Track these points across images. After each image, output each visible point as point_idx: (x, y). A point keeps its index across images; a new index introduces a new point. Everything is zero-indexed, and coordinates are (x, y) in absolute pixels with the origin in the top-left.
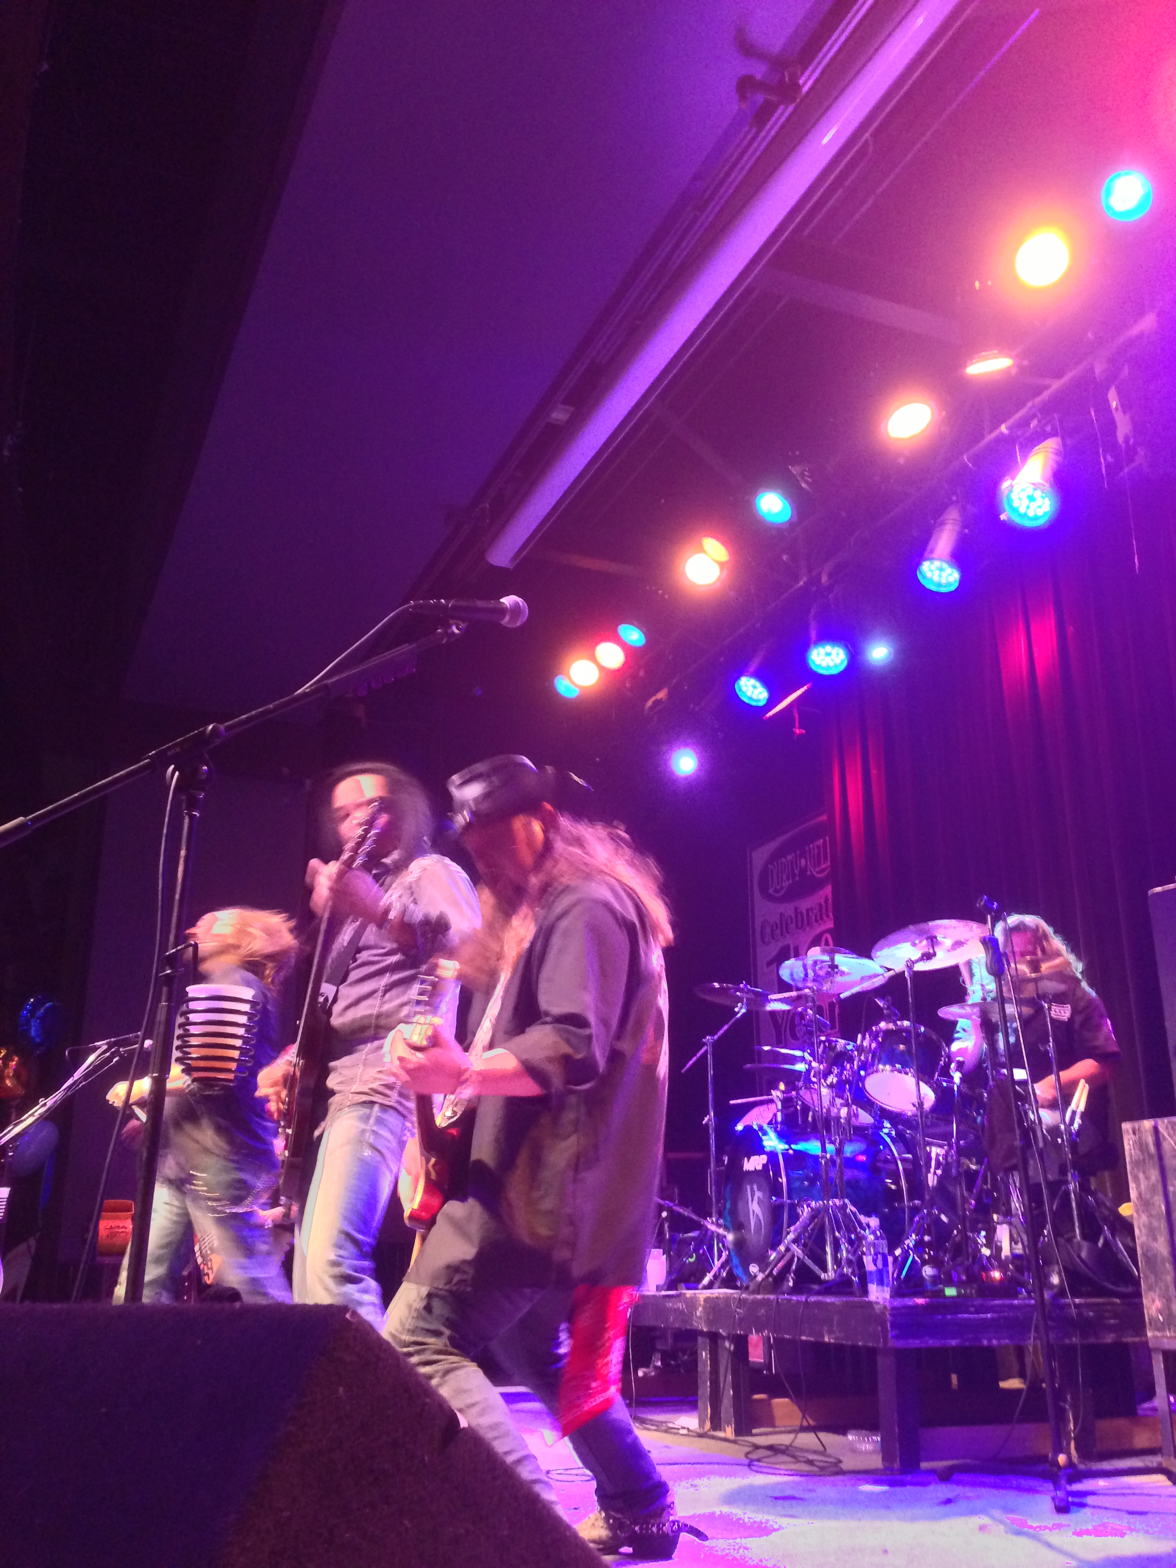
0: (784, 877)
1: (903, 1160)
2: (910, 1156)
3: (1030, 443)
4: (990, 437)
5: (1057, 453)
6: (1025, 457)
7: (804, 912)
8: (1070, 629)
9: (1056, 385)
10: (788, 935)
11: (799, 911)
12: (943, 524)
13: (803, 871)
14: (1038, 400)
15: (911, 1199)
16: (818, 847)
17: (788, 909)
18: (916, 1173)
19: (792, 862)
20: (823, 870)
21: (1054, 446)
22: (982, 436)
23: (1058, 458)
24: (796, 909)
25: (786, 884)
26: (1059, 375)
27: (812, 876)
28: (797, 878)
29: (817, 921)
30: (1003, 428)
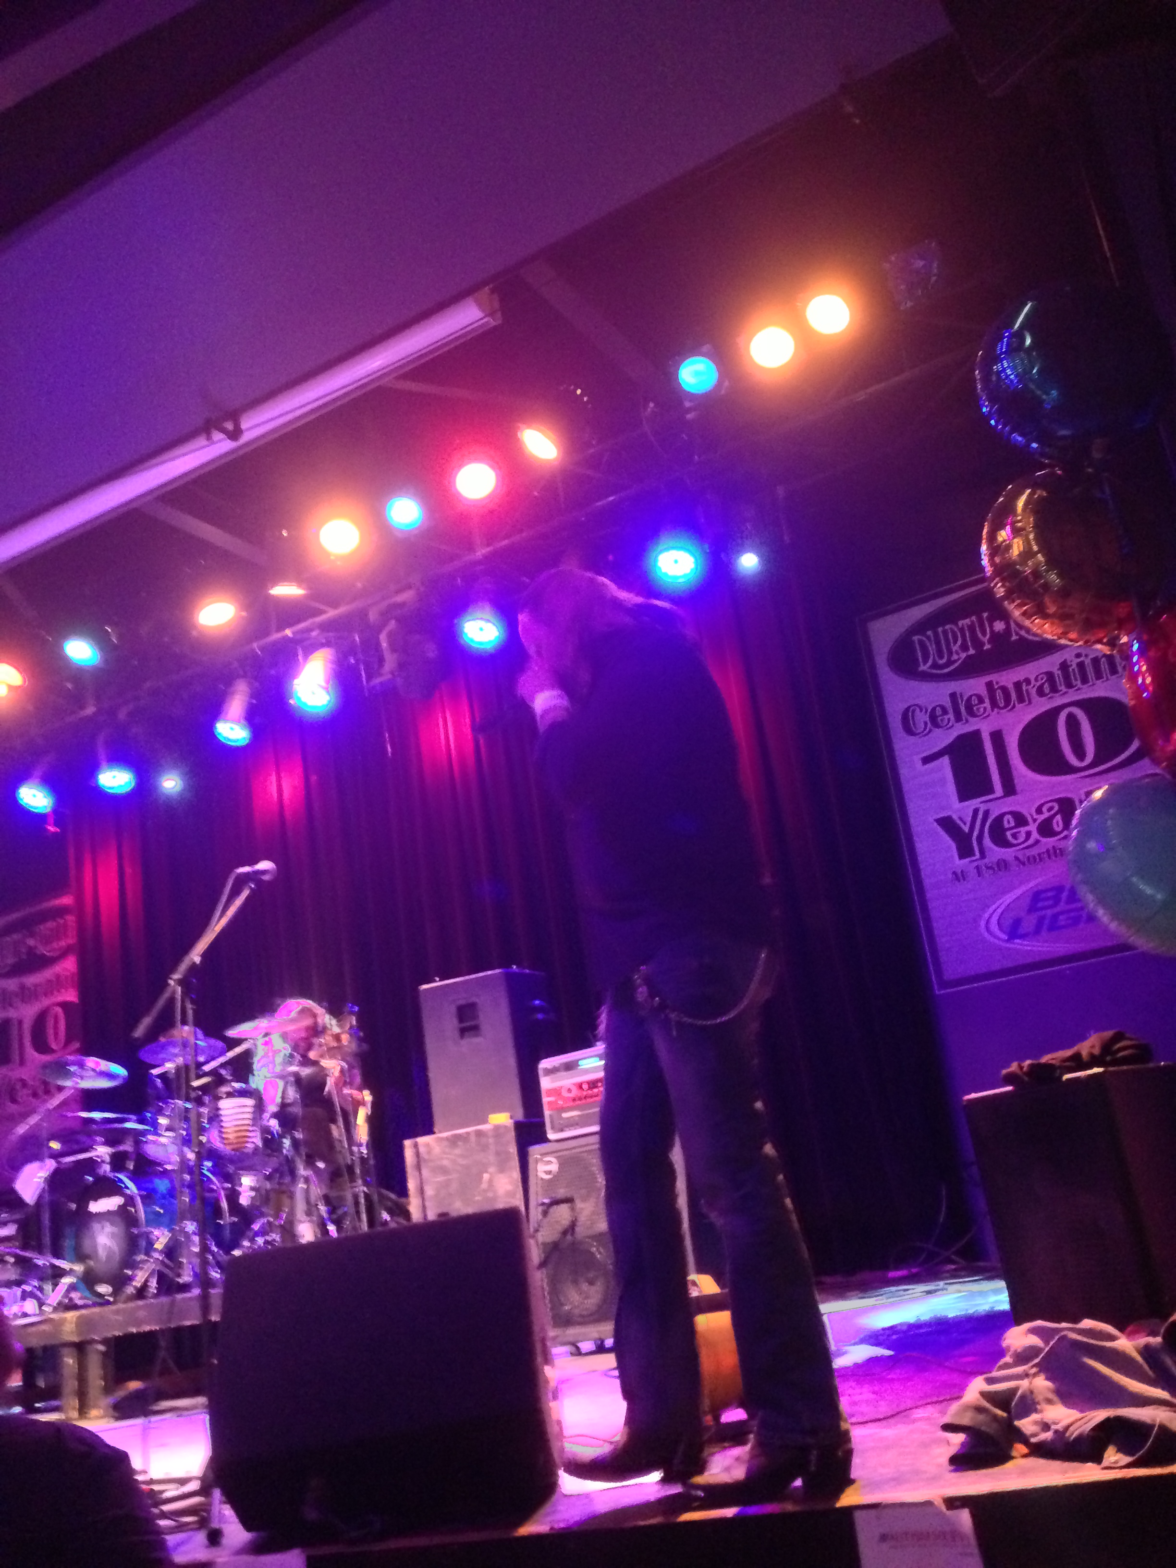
1: (224, 1189)
2: (230, 1186)
3: (310, 649)
4: (276, 636)
5: (333, 662)
6: (307, 656)
8: (314, 778)
9: (331, 613)
12: (233, 693)
14: (319, 619)
15: (231, 1215)
16: (50, 929)
17: (14, 984)
18: (233, 1197)
20: (55, 950)
21: (330, 657)
22: (268, 634)
23: (334, 666)
26: (334, 605)
27: (41, 956)
28: (23, 957)
30: (288, 632)
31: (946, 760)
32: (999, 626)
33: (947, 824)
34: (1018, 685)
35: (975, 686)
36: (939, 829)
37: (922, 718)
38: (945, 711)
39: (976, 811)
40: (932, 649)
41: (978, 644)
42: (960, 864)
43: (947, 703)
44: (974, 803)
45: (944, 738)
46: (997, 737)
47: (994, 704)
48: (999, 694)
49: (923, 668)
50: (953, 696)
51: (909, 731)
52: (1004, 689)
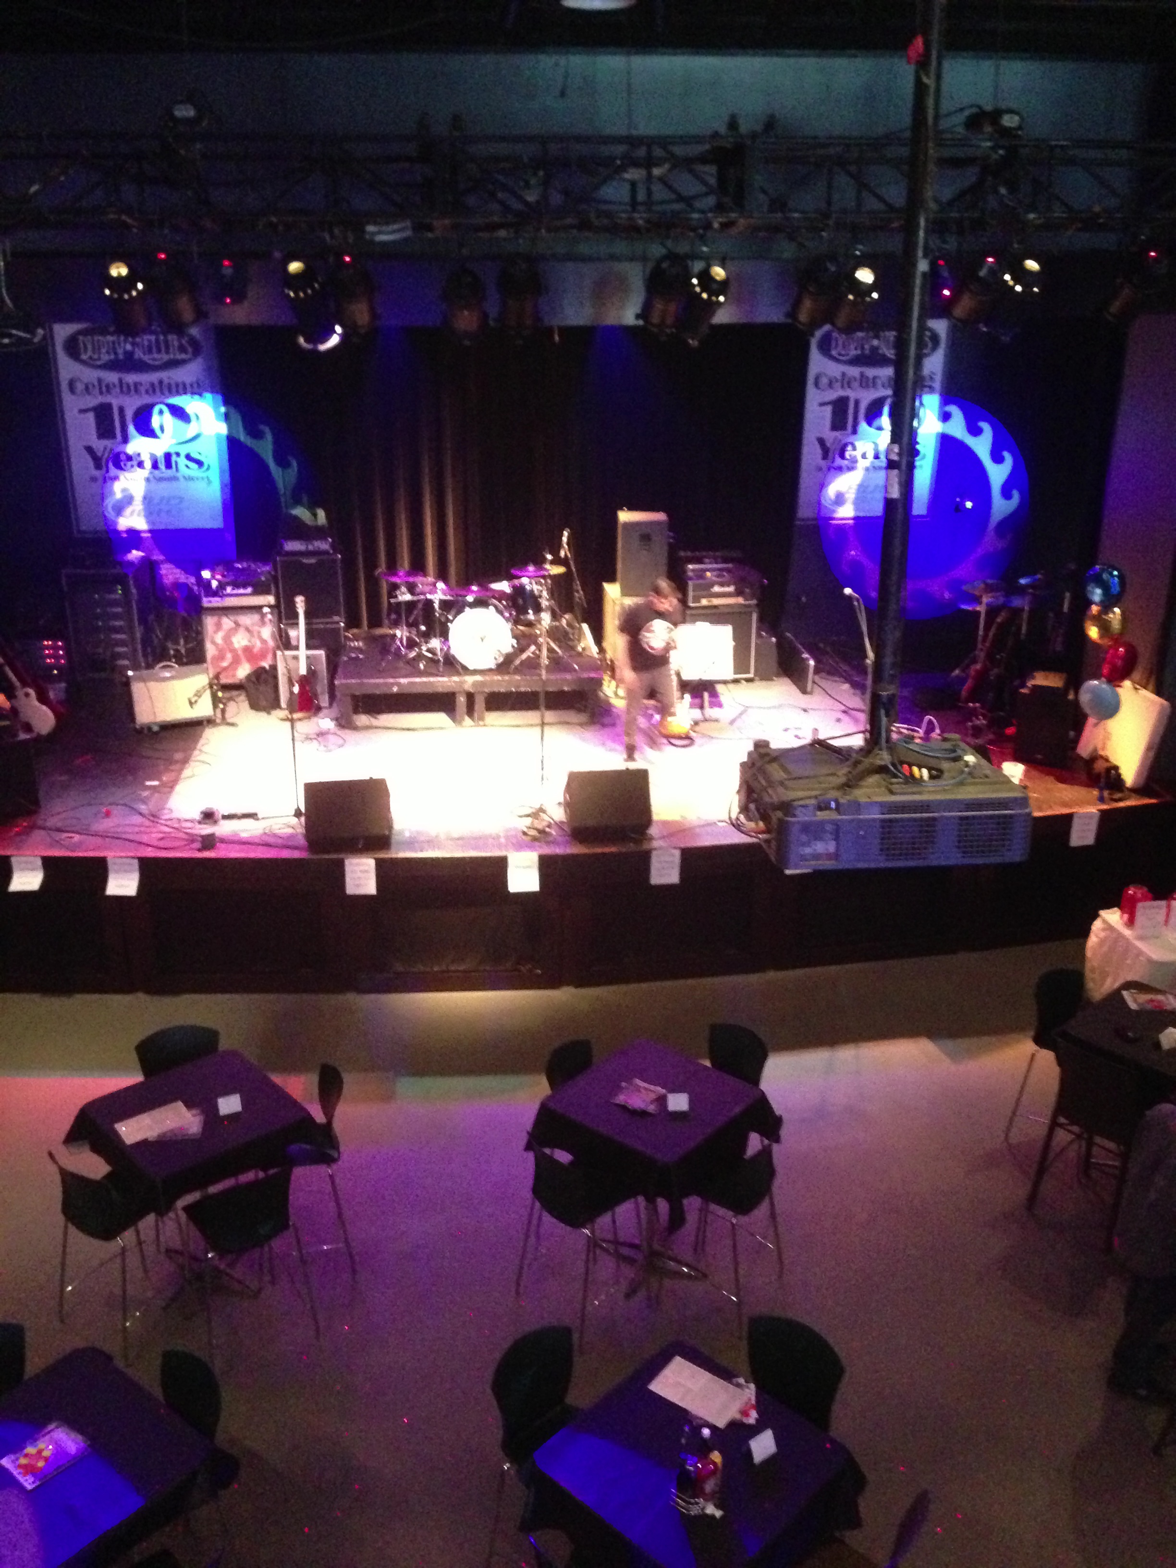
0: (104, 350)
7: (132, 385)
10: (109, 396)
11: (123, 381)
13: (129, 355)
16: (149, 341)
17: (112, 377)
19: (113, 343)
20: (154, 359)
24: (120, 381)
25: (105, 358)
27: (141, 361)
28: (121, 357)
29: (147, 392)
31: (829, 409)
32: (875, 342)
33: (821, 442)
34: (875, 378)
35: (854, 371)
36: (817, 443)
37: (824, 381)
38: (837, 381)
39: (835, 439)
40: (840, 343)
41: (863, 348)
42: (823, 463)
43: (839, 378)
44: (837, 434)
45: (833, 395)
46: (857, 403)
47: (861, 385)
48: (864, 380)
49: (834, 353)
50: (844, 374)
51: (817, 384)
52: (867, 378)
